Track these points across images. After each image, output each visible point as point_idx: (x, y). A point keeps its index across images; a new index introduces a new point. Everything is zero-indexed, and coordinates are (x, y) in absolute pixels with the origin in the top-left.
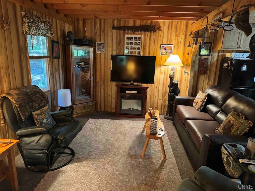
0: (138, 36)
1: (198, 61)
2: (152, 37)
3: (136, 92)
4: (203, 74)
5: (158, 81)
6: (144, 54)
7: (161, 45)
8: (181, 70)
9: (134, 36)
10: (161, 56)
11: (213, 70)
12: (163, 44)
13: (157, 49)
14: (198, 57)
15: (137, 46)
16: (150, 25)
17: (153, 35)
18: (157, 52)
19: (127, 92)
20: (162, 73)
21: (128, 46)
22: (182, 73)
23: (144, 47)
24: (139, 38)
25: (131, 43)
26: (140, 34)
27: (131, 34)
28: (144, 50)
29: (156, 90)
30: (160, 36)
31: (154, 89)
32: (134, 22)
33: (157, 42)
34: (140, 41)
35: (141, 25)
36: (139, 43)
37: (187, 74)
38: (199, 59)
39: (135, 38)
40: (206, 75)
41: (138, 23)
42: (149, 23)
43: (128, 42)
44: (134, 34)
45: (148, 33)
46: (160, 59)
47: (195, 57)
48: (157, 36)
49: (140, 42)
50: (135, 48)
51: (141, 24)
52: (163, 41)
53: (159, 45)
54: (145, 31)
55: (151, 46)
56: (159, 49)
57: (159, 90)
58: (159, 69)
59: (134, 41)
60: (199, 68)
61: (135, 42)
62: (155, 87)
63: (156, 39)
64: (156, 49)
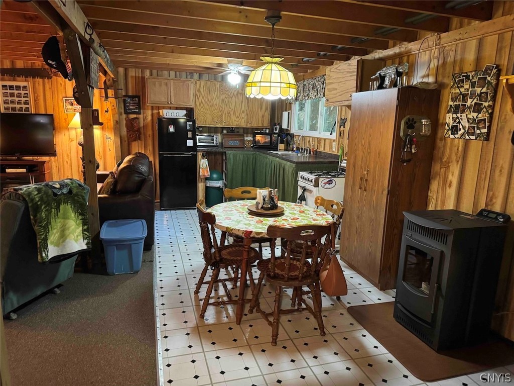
0: (22, 84)
1: (125, 122)
2: (47, 86)
3: (24, 170)
4: (136, 140)
5: (68, 152)
6: (37, 111)
7: (63, 97)
8: (102, 135)
9: (14, 84)
10: (67, 115)
11: (148, 133)
12: (66, 97)
13: (58, 103)
14: (124, 116)
15: (23, 99)
16: (40, 67)
17: (48, 83)
18: (59, 108)
19: (8, 171)
20: (72, 141)
21: (7, 98)
22: (104, 140)
23: (35, 101)
24: (25, 87)
25: (12, 95)
26: (26, 81)
27: (10, 80)
28: (36, 106)
29: (67, 166)
30: (59, 85)
31: (63, 165)
32: (13, 63)
33: (56, 93)
34: (26, 92)
35: (26, 67)
36: (25, 94)
37: (109, 140)
38: (125, 118)
39: (18, 88)
40: (139, 141)
41: (20, 64)
42: (39, 65)
43: (5, 93)
44: (14, 80)
45: (39, 81)
46: (65, 119)
47: (117, 116)
48: (56, 84)
49: (27, 94)
50: (19, 103)
51: (25, 65)
52: (66, 92)
53: (61, 98)
54: (34, 77)
55: (47, 99)
56: (61, 104)
57: (71, 166)
58: (67, 134)
59: (16, 92)
60: (127, 132)
61: (18, 93)
62: (65, 163)
63: (54, 89)
64: (56, 103)
